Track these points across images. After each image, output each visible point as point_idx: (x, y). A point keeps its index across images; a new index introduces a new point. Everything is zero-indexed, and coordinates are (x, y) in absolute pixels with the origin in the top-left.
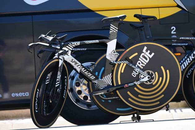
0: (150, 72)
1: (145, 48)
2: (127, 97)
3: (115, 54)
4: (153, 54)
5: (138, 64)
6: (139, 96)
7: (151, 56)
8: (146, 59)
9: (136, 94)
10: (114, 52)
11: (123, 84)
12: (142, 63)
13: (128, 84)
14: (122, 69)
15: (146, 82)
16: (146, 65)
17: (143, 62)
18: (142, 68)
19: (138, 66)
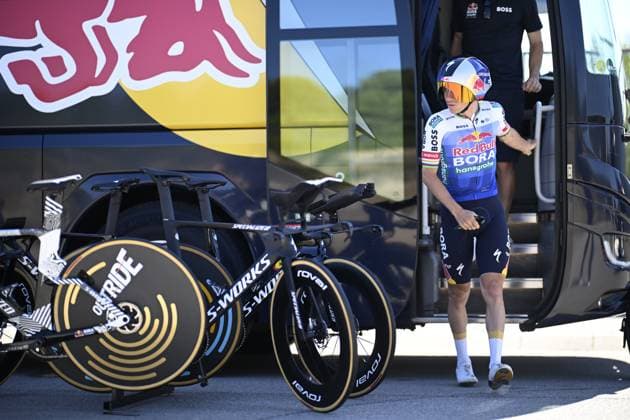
0: (132, 306)
1: (123, 252)
2: (84, 358)
3: (57, 262)
4: (140, 266)
5: (105, 286)
6: (111, 357)
7: (135, 271)
8: (124, 277)
9: (104, 353)
10: (55, 258)
11: (73, 329)
12: (115, 285)
13: (82, 329)
14: (71, 297)
15: (122, 328)
16: (123, 291)
17: (117, 283)
18: (115, 296)
19: (106, 292)
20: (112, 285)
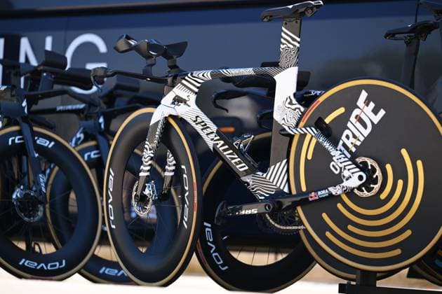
0: (370, 162)
3: (293, 107)
4: (382, 113)
5: (344, 137)
7: (376, 119)
8: (365, 126)
9: (342, 222)
10: (291, 103)
14: (308, 152)
15: (359, 188)
17: (357, 134)
18: (354, 150)
19: (344, 145)
20: (351, 135)
